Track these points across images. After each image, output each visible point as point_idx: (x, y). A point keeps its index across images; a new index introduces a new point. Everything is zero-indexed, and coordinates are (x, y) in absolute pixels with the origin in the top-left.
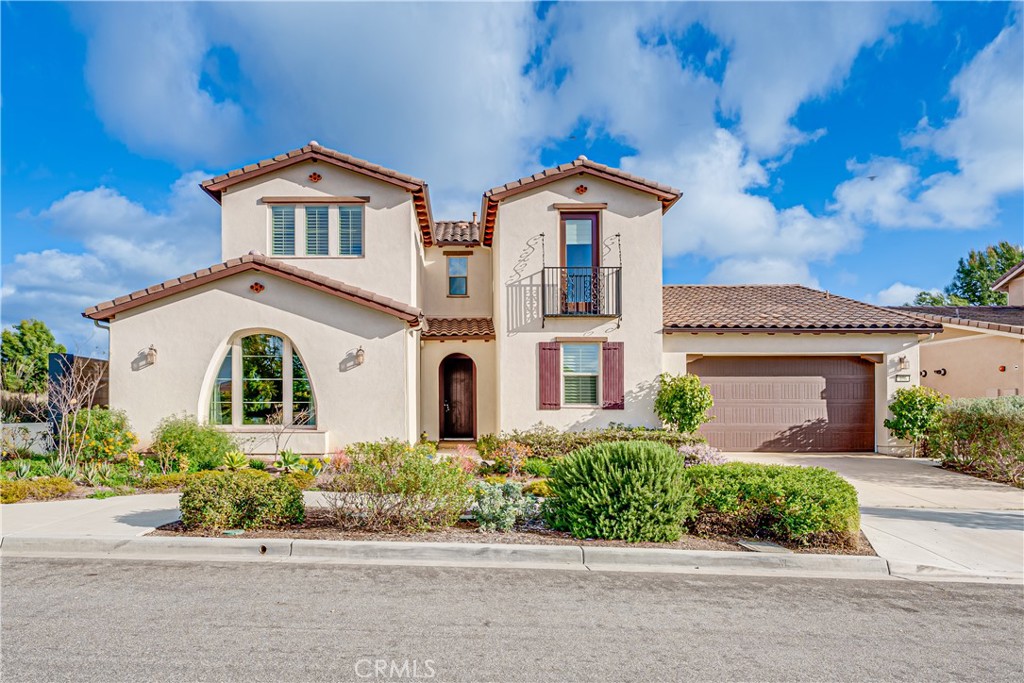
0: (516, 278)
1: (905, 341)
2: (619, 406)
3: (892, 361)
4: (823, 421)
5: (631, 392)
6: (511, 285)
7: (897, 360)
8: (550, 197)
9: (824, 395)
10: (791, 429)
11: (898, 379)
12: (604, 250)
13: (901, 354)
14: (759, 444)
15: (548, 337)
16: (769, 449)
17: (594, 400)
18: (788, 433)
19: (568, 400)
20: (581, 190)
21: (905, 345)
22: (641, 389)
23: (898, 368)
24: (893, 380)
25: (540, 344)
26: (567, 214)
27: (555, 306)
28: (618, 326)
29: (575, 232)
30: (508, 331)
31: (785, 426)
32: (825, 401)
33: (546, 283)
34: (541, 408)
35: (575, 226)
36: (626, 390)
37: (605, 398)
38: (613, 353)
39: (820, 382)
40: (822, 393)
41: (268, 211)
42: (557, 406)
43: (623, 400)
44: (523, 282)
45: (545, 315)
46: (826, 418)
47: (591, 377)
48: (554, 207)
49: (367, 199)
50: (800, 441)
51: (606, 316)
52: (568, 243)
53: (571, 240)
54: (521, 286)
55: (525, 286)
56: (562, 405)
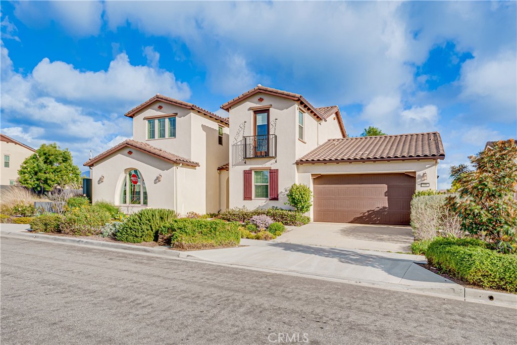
0: (235, 142)
1: (427, 164)
2: (276, 199)
3: (419, 175)
4: (386, 208)
5: (282, 192)
6: (234, 145)
7: (422, 175)
8: (249, 104)
9: (387, 194)
10: (368, 211)
11: (423, 185)
12: (271, 127)
13: (423, 172)
14: (352, 219)
15: (247, 168)
16: (357, 222)
17: (267, 196)
18: (366, 214)
19: (257, 196)
20: (261, 100)
21: (427, 166)
22: (286, 191)
23: (423, 179)
24: (420, 186)
25: (244, 171)
26: (257, 112)
27: (250, 153)
28: (276, 162)
29: (261, 119)
30: (232, 165)
31: (365, 210)
32: (387, 197)
33: (247, 143)
34: (244, 200)
35: (261, 117)
36: (279, 191)
37: (270, 195)
38: (274, 173)
39: (384, 187)
40: (385, 193)
41: (147, 122)
42: (250, 199)
43: (278, 196)
44: (238, 144)
45: (246, 158)
46: (387, 206)
47: (266, 185)
48: (250, 109)
49: (177, 114)
50: (373, 218)
51: (271, 157)
52: (257, 124)
53: (259, 123)
54: (237, 145)
55: (239, 145)
56: (253, 198)
